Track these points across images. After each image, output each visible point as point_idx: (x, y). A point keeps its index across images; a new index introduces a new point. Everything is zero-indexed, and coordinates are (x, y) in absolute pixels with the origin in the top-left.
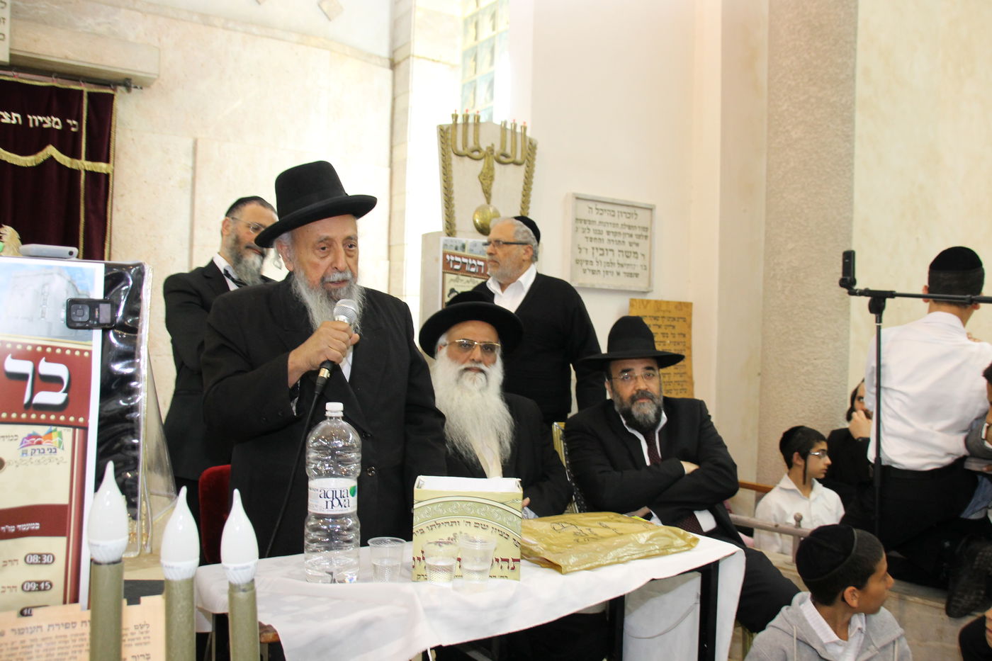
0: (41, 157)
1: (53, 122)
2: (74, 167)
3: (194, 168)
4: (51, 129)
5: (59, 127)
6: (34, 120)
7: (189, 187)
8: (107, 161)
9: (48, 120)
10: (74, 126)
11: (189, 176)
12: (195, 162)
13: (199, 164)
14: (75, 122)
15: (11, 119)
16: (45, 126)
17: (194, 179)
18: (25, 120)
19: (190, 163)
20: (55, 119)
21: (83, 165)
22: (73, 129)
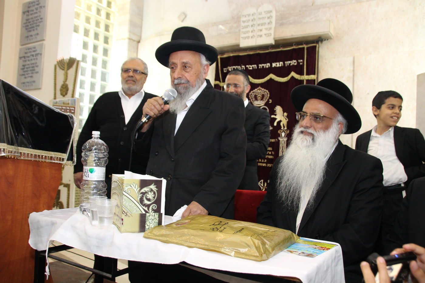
0: (290, 77)
1: (294, 62)
2: (301, 79)
3: (354, 70)
4: (293, 65)
5: (296, 64)
6: (287, 64)
7: (352, 80)
8: (314, 74)
9: (292, 62)
10: (301, 62)
11: (351, 75)
12: (354, 68)
13: (355, 68)
14: (301, 61)
15: (280, 64)
16: (291, 65)
17: (354, 76)
18: (284, 64)
19: (352, 69)
20: (294, 61)
21: (305, 77)
22: (301, 64)
